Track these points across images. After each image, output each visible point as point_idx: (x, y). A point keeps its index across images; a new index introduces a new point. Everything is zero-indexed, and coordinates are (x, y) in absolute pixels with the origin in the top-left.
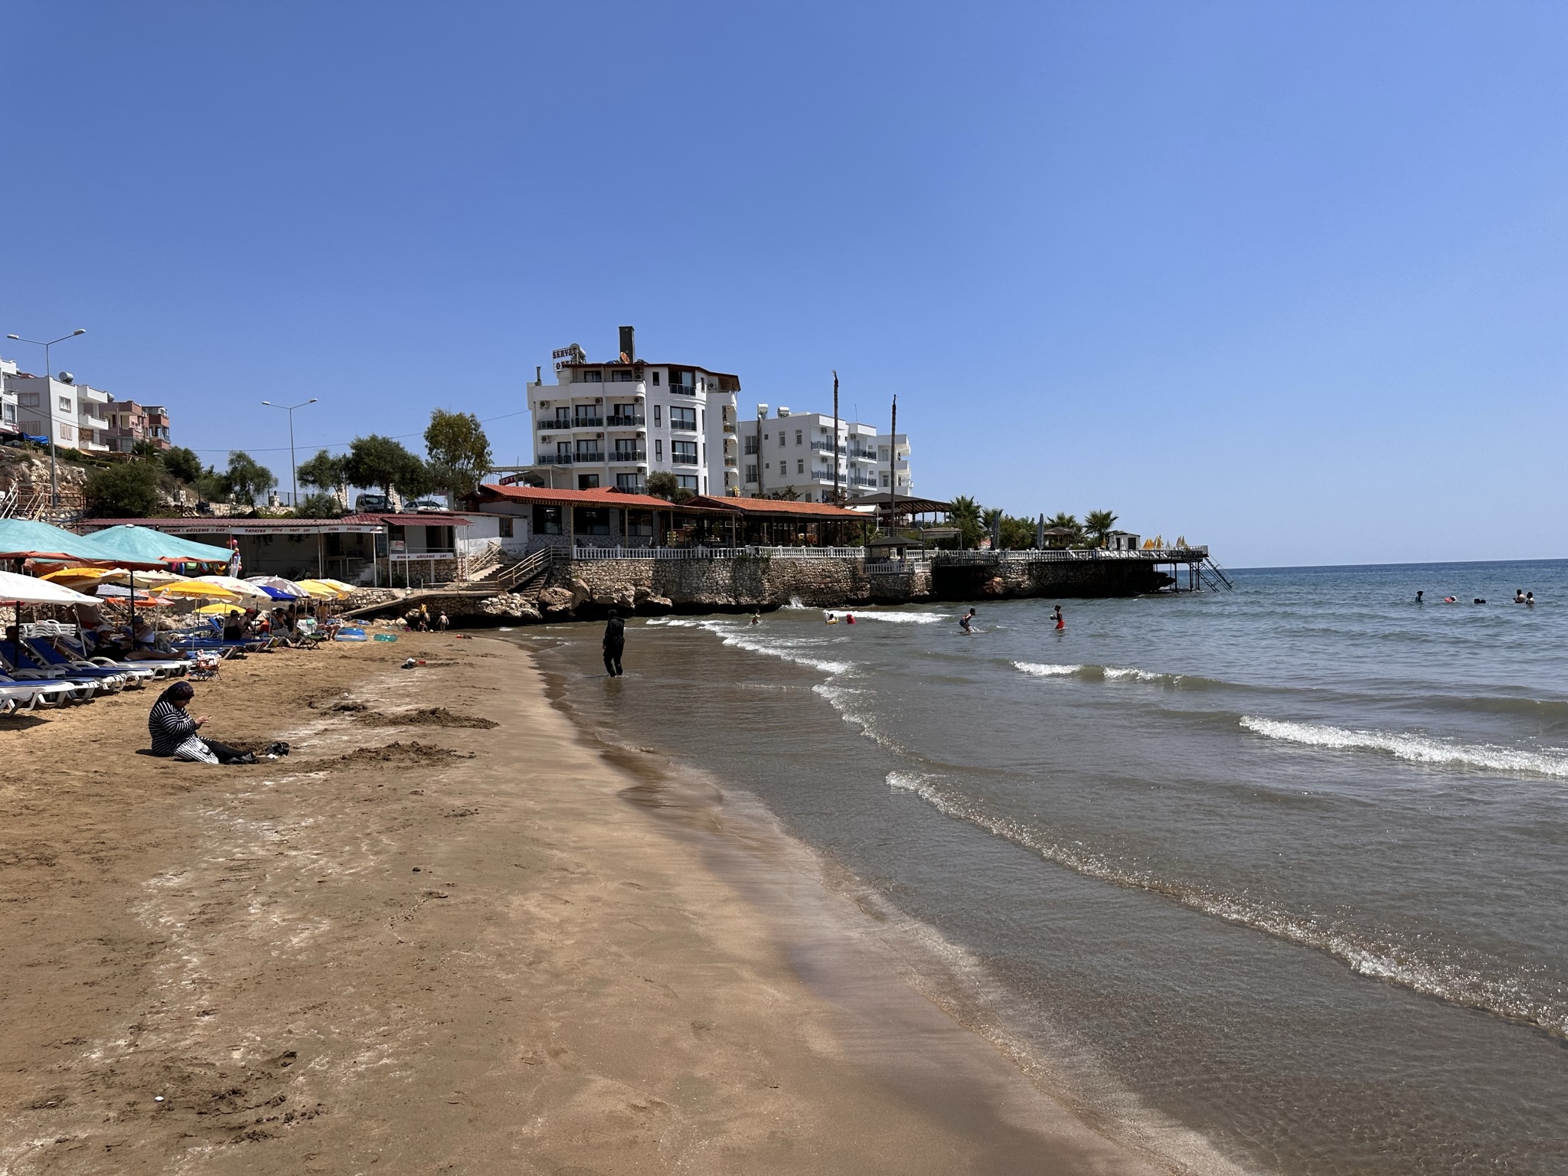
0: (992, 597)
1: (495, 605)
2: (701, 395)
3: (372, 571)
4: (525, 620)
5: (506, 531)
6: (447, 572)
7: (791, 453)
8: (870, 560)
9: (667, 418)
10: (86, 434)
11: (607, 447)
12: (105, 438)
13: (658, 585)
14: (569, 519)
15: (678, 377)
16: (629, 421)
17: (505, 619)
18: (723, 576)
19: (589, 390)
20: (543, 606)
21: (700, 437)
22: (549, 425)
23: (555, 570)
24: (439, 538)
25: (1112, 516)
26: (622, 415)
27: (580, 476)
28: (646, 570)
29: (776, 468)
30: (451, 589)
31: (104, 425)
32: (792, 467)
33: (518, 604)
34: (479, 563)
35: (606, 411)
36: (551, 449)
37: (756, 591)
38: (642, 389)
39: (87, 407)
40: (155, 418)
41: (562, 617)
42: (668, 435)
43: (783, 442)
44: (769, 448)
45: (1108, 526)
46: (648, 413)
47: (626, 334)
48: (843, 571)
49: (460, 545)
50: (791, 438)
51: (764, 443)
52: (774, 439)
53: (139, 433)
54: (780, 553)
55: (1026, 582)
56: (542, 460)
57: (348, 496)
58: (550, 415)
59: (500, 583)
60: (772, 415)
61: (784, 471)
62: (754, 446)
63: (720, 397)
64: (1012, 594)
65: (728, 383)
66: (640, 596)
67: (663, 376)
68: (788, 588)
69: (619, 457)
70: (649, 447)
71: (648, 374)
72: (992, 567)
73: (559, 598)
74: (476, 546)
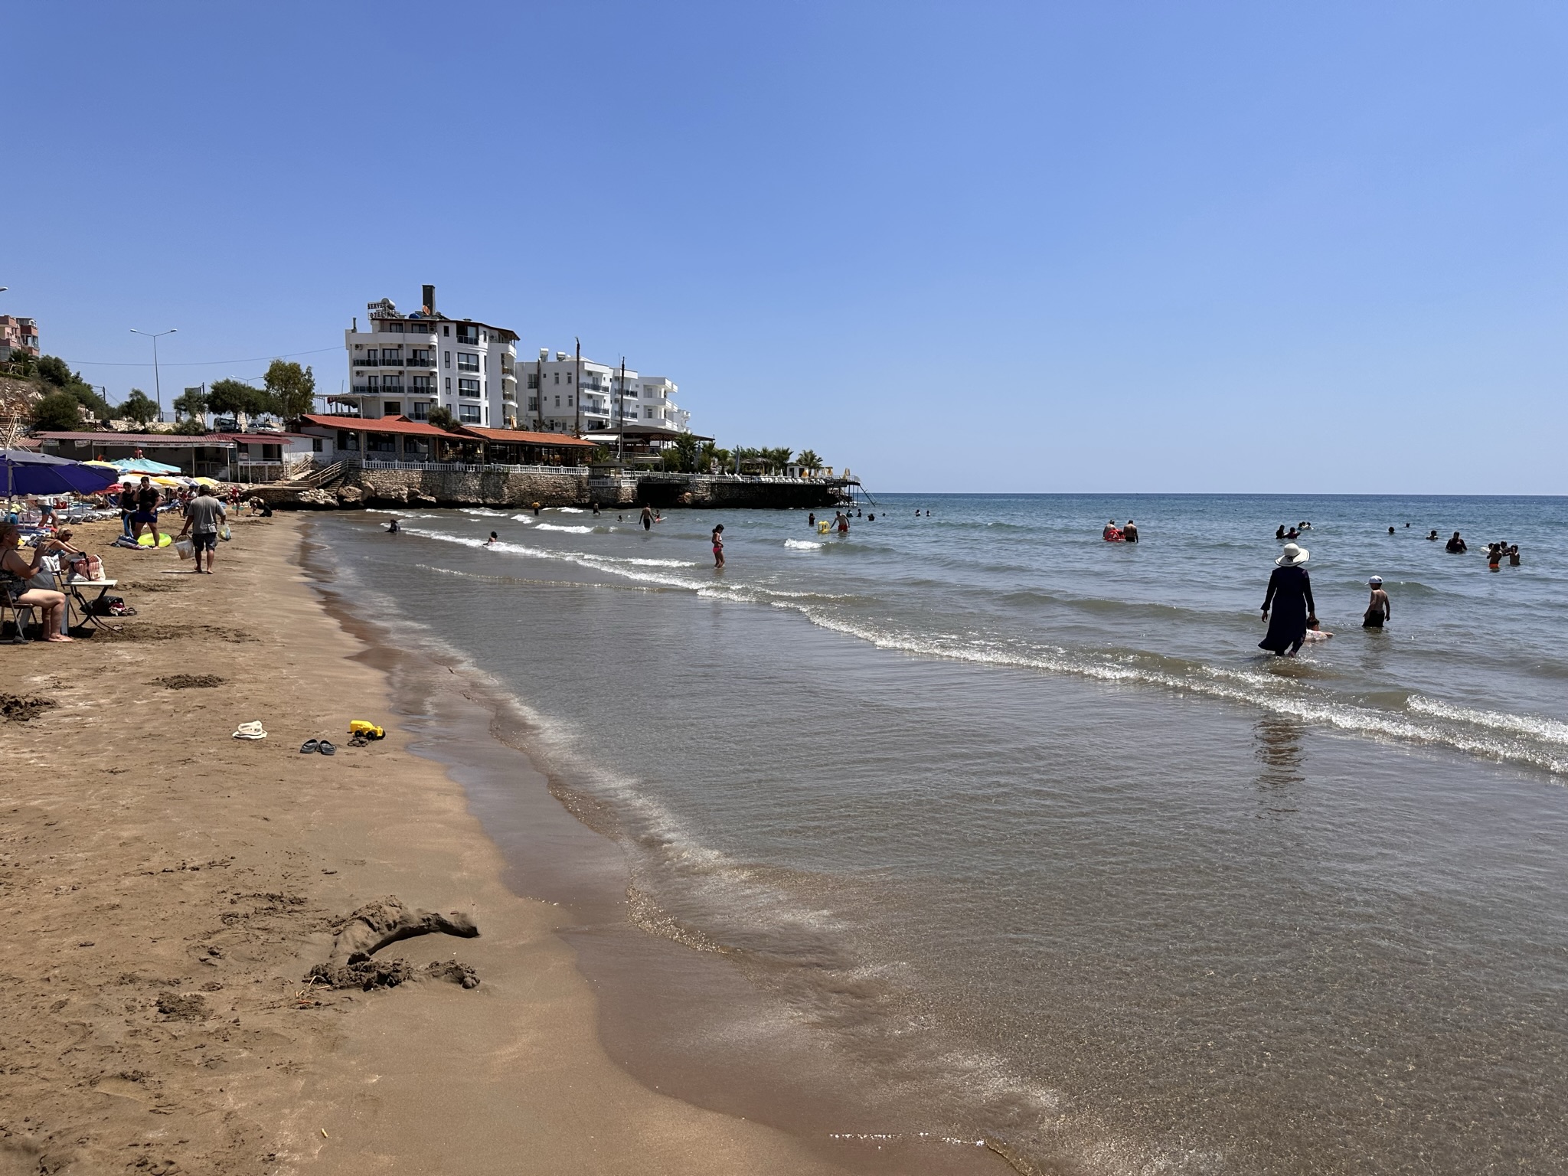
0: (684, 506)
1: (307, 496)
2: (483, 345)
3: (226, 471)
4: (327, 507)
5: (317, 447)
6: (277, 474)
7: (563, 390)
8: (591, 477)
9: (455, 362)
11: (406, 381)
13: (424, 487)
14: (363, 441)
15: (464, 331)
16: (424, 363)
17: (313, 505)
18: (474, 484)
19: (393, 338)
20: (340, 498)
21: (482, 376)
22: (362, 363)
23: (351, 474)
24: (271, 452)
25: (789, 451)
26: (418, 358)
27: (386, 403)
28: (416, 476)
29: (552, 401)
30: (278, 485)
32: (564, 401)
33: (322, 496)
34: (298, 469)
35: (406, 354)
36: (364, 381)
37: (499, 495)
38: (434, 339)
40: (26, 329)
41: (354, 506)
42: (456, 374)
43: (557, 381)
44: (547, 384)
45: (788, 458)
46: (438, 356)
47: (428, 293)
48: (571, 484)
49: (285, 456)
50: (563, 378)
51: (543, 381)
52: (551, 378)
53: (15, 345)
54: (517, 470)
55: (708, 497)
56: (356, 389)
57: (208, 419)
58: (363, 355)
59: (311, 483)
61: (558, 403)
62: (535, 382)
63: (499, 347)
64: (698, 504)
65: (507, 336)
66: (411, 495)
67: (453, 329)
68: (524, 494)
69: (416, 390)
70: (440, 383)
71: (441, 327)
72: (685, 486)
73: (352, 493)
74: (296, 458)
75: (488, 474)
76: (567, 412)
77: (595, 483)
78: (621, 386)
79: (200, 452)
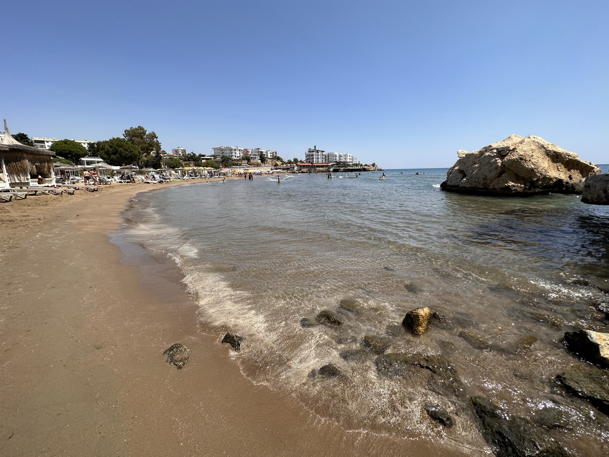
0: (339, 172)
2: (320, 153)
3: (289, 170)
5: (298, 167)
6: (294, 170)
7: (331, 157)
8: (328, 169)
9: (316, 155)
10: (271, 156)
11: (311, 158)
12: (272, 156)
13: (308, 171)
14: (303, 166)
15: (317, 151)
18: (313, 170)
19: (310, 153)
21: (320, 157)
23: (300, 170)
24: (294, 168)
26: (312, 155)
27: (309, 161)
28: (307, 169)
33: (297, 172)
35: (311, 155)
36: (307, 158)
37: (315, 171)
38: (314, 153)
39: (271, 153)
40: (276, 153)
41: (301, 173)
42: (316, 157)
46: (314, 155)
48: (325, 170)
52: (330, 155)
53: (275, 155)
54: (318, 168)
57: (289, 165)
58: (307, 155)
59: (296, 171)
60: (331, 153)
62: (328, 157)
64: (341, 171)
65: (323, 152)
66: (306, 171)
68: (319, 171)
70: (314, 158)
72: (340, 169)
73: (300, 171)
74: (296, 168)
76: (332, 160)
78: (340, 156)
79: (288, 168)
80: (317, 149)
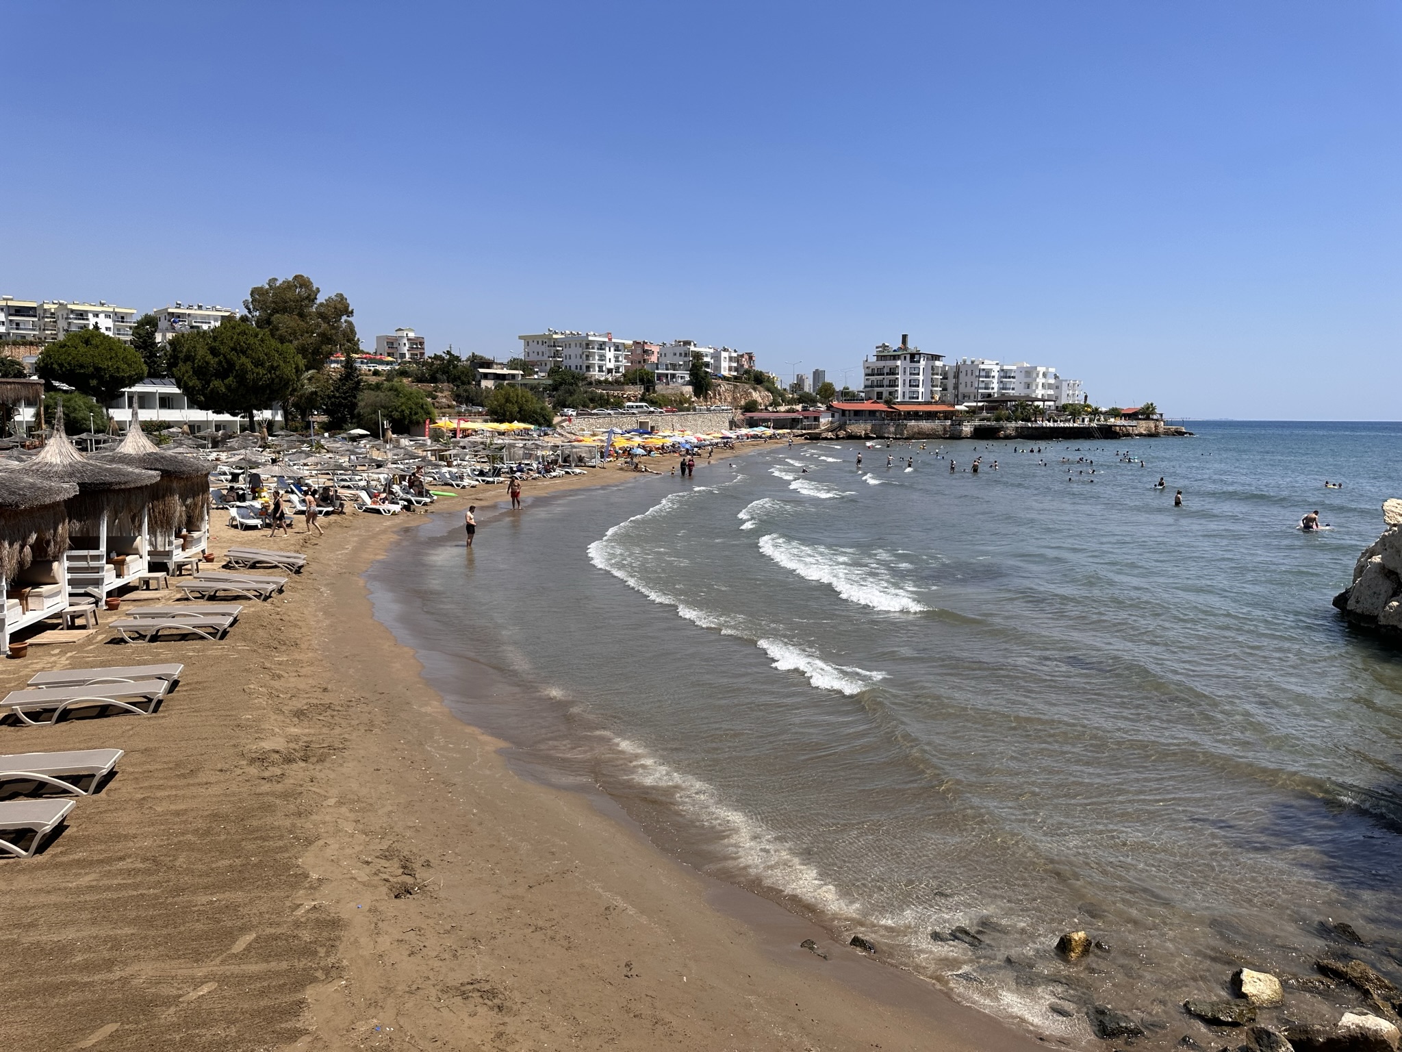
0: (999, 438)
1: (824, 435)
2: (923, 363)
3: (799, 427)
4: (831, 439)
5: (833, 416)
6: (817, 427)
7: (969, 379)
8: (952, 425)
9: (908, 372)
10: (730, 369)
11: (886, 382)
12: (736, 370)
13: (871, 432)
14: (852, 414)
15: (914, 357)
16: (894, 374)
17: (826, 439)
18: (892, 429)
19: (881, 364)
20: (837, 436)
21: (921, 377)
22: (869, 375)
23: (842, 427)
24: (816, 419)
26: (893, 372)
28: (869, 427)
29: (964, 384)
30: (817, 431)
31: (735, 365)
32: (969, 385)
33: (830, 435)
34: (824, 425)
35: (886, 371)
36: (869, 383)
37: (902, 434)
38: (899, 363)
39: (731, 359)
40: (751, 358)
41: (843, 438)
42: (908, 377)
43: (967, 375)
44: (962, 376)
46: (900, 371)
47: (905, 338)
48: (940, 429)
49: (821, 420)
51: (961, 375)
52: (964, 373)
53: (746, 366)
54: (913, 423)
55: (1013, 433)
56: (866, 387)
57: (799, 407)
58: (870, 371)
59: (828, 430)
60: (969, 363)
62: (957, 376)
63: (931, 363)
64: (1007, 437)
65: (937, 358)
66: (866, 434)
67: (908, 357)
68: (915, 433)
69: (890, 386)
70: (900, 382)
71: (903, 357)
72: (1002, 428)
73: (842, 434)
74: (825, 421)
75: (898, 425)
76: (971, 390)
77: (952, 428)
78: (1005, 374)
79: (794, 420)
80: (912, 346)
